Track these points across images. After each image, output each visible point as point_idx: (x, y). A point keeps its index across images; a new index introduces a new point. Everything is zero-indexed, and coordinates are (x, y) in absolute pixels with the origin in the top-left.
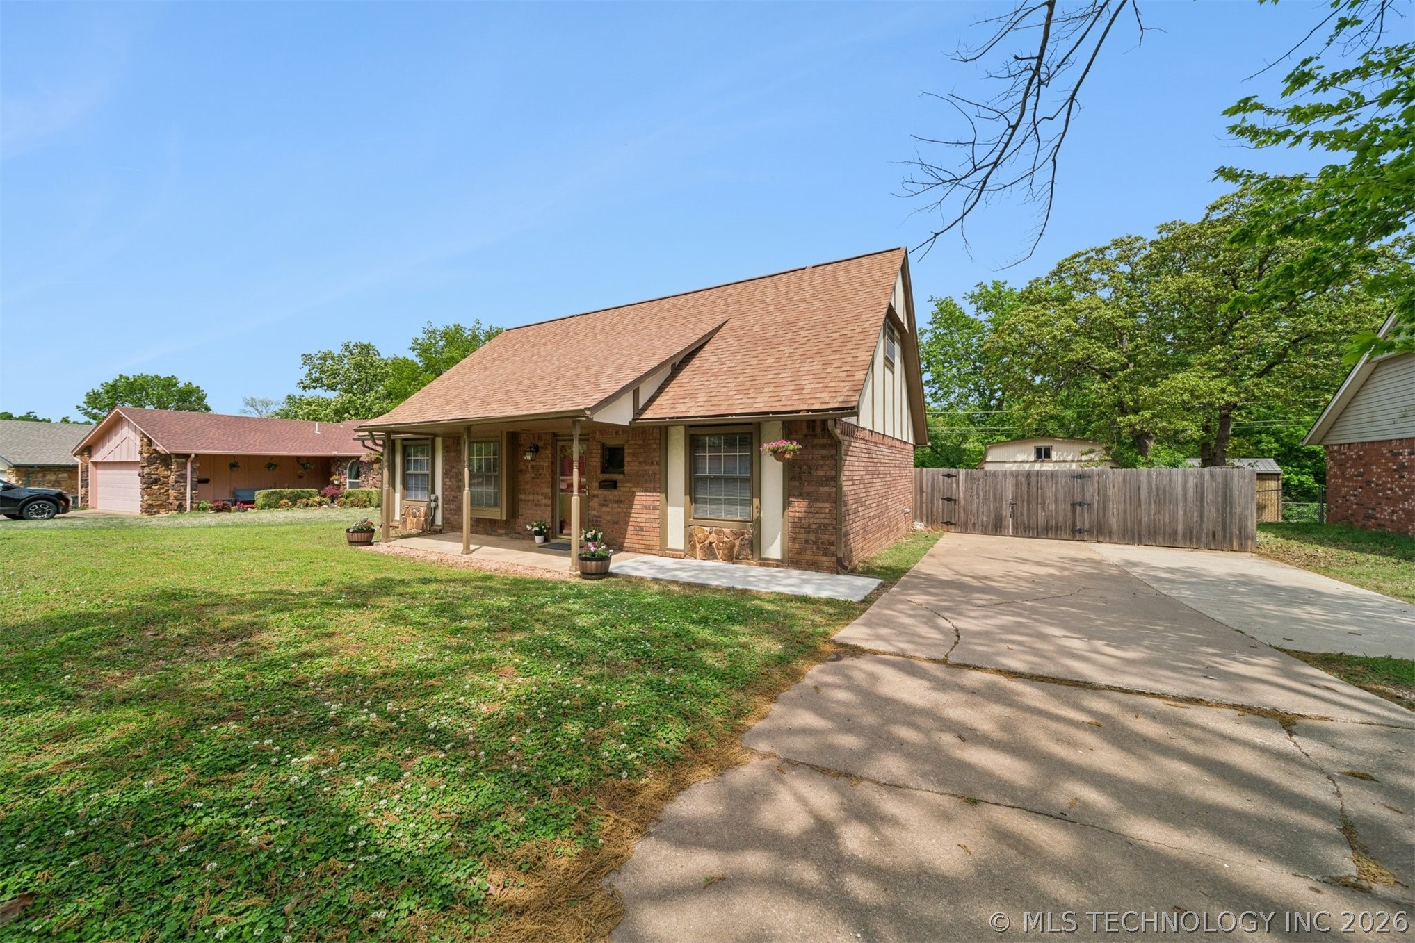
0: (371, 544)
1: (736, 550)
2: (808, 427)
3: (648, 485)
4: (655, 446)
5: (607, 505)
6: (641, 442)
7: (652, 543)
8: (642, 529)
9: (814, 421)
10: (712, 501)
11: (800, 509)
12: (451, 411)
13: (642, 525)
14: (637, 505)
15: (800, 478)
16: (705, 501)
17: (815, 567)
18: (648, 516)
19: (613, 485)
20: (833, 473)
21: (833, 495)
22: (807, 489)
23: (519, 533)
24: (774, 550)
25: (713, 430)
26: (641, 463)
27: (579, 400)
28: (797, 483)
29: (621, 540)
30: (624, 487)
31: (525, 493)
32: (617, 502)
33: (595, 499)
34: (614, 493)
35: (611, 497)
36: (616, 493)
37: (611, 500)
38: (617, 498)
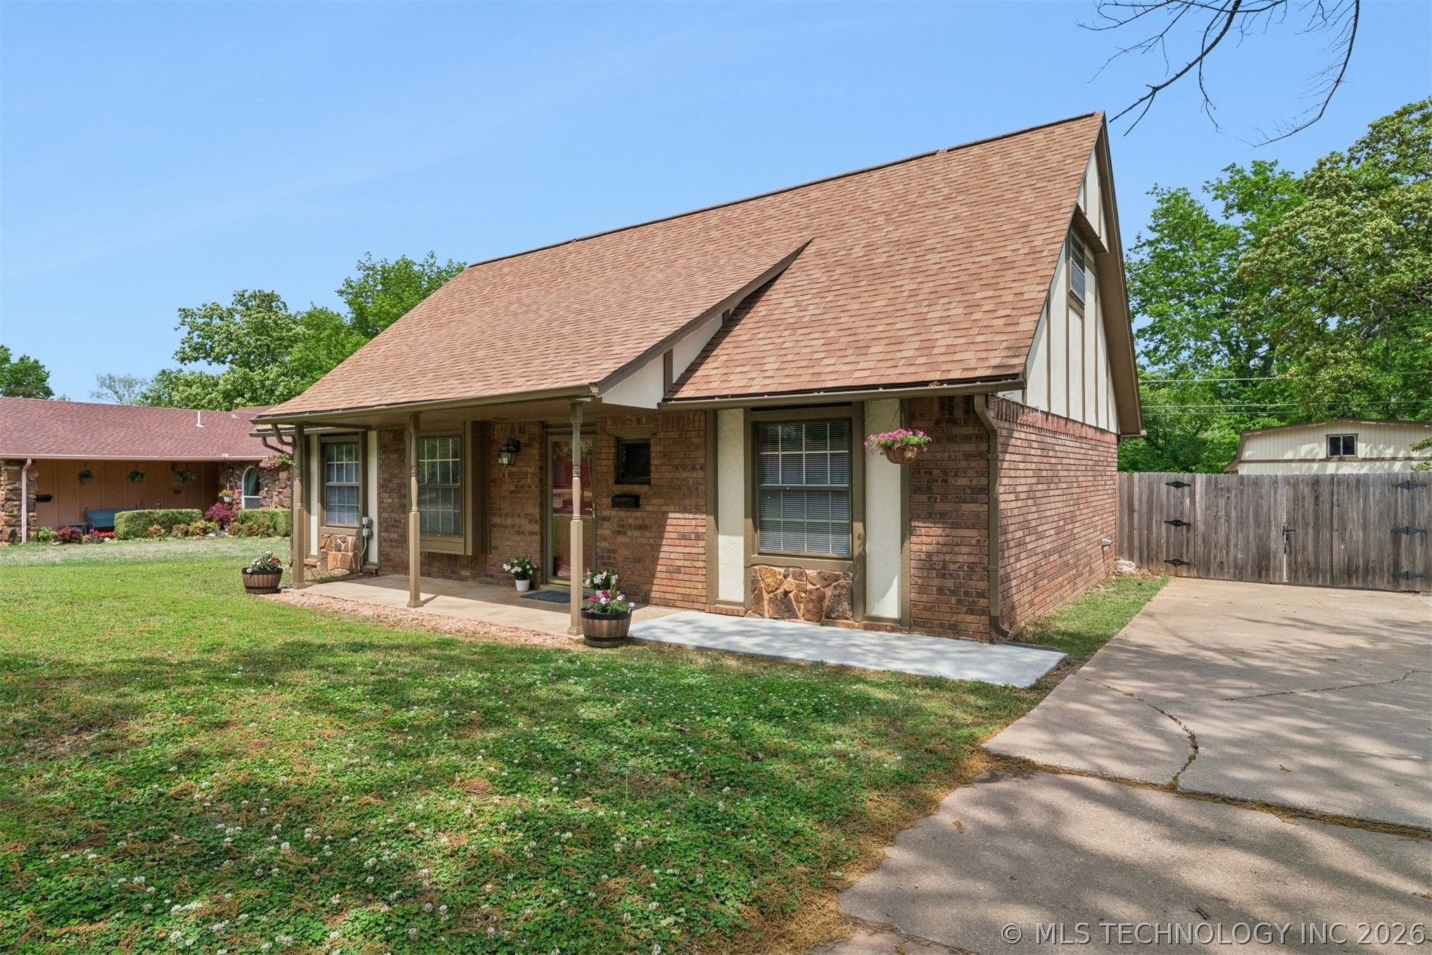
0: (278, 591)
1: (826, 603)
2: (942, 408)
3: (686, 502)
4: (697, 441)
5: (625, 533)
6: (676, 435)
7: (695, 592)
8: (678, 570)
9: (951, 398)
10: (788, 527)
11: (929, 540)
12: (390, 390)
13: (678, 563)
14: (670, 533)
15: (929, 490)
16: (776, 527)
17: (954, 631)
18: (687, 550)
19: (633, 502)
20: (984, 481)
21: (984, 516)
22: (939, 507)
23: (492, 576)
24: (888, 605)
25: (789, 415)
26: (676, 467)
27: (581, 371)
28: (924, 498)
29: (646, 587)
30: (651, 506)
31: (501, 515)
32: (640, 528)
33: (606, 524)
34: (634, 514)
35: (631, 521)
36: (639, 514)
37: (630, 525)
38: (640, 522)
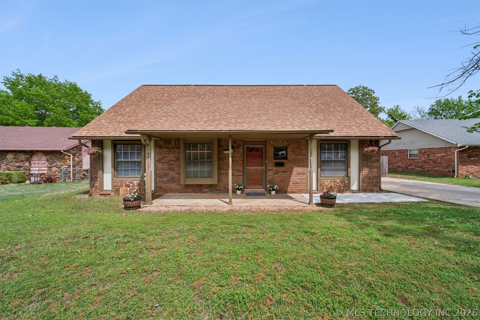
0: (140, 208)
1: (342, 188)
2: (370, 142)
3: (300, 164)
4: (304, 148)
5: (278, 174)
6: (297, 146)
7: (303, 188)
8: (297, 183)
9: (372, 140)
10: (328, 170)
11: (367, 171)
13: (297, 181)
14: (294, 173)
15: (367, 160)
16: (325, 170)
17: (372, 191)
18: (300, 177)
19: (282, 165)
20: (378, 158)
21: (378, 166)
22: (369, 164)
23: (220, 190)
24: (354, 187)
25: (327, 142)
26: (297, 155)
28: (365, 162)
29: (286, 188)
30: (288, 166)
31: (224, 170)
32: (284, 172)
33: (271, 171)
34: (282, 168)
35: (280, 170)
36: (283, 168)
37: (280, 172)
38: (284, 170)
